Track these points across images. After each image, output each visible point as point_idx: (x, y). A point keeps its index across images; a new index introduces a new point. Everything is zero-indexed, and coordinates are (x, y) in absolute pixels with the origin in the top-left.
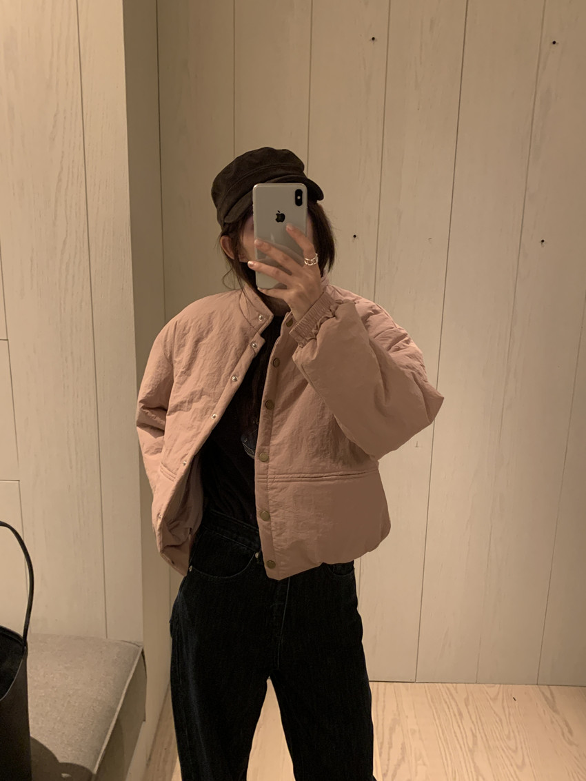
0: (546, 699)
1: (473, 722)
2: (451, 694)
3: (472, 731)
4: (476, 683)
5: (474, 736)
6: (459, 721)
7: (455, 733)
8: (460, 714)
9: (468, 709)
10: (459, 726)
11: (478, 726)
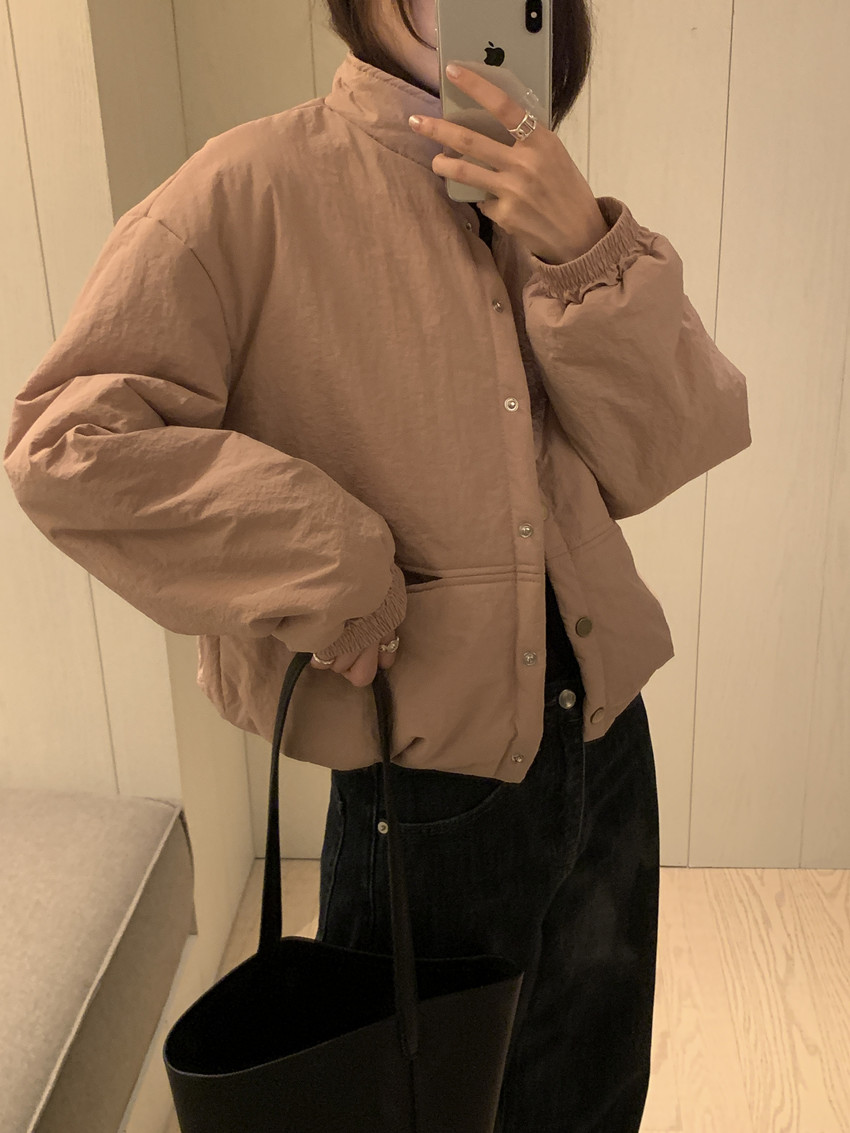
1: (789, 935)
2: (752, 887)
3: (785, 949)
4: (800, 867)
5: (789, 958)
6: (764, 933)
7: (754, 953)
8: (767, 922)
9: (781, 911)
10: (763, 942)
11: (798, 941)
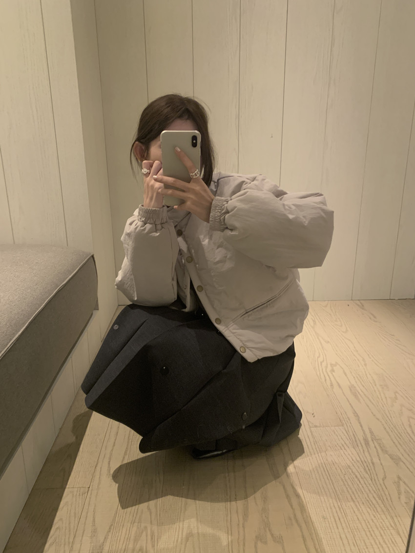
0: (358, 305)
3: (312, 319)
4: (313, 301)
